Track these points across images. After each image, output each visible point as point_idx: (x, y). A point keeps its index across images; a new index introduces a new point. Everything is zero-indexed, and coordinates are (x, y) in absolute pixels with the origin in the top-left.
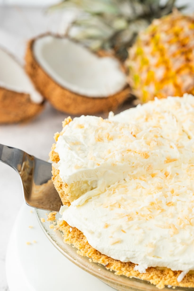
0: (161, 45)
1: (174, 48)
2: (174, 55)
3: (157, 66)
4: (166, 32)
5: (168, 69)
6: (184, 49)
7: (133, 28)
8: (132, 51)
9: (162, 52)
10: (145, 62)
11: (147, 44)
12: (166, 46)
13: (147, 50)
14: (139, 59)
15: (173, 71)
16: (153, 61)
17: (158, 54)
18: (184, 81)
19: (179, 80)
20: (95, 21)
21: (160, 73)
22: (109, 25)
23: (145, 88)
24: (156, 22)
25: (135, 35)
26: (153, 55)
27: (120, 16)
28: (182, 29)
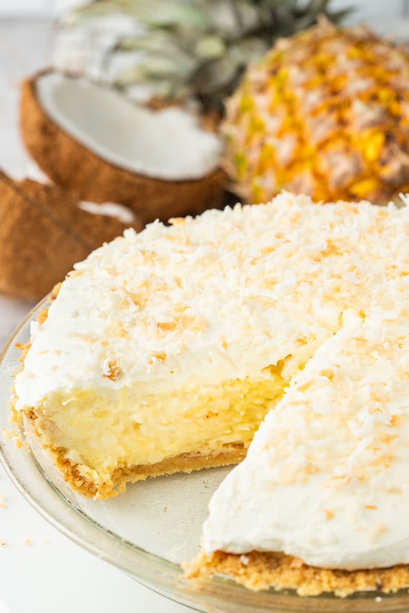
0: (289, 92)
1: (314, 98)
2: (314, 113)
3: (280, 134)
4: (301, 65)
5: (301, 141)
6: (337, 100)
7: (237, 55)
8: (232, 104)
9: (290, 105)
10: (257, 127)
11: (262, 89)
12: (299, 93)
13: (261, 102)
14: (245, 120)
15: (312, 145)
16: (272, 124)
17: (282, 110)
18: (332, 166)
19: (323, 165)
20: (159, 41)
21: (285, 149)
22: (188, 49)
23: (257, 181)
24: (282, 44)
25: (241, 70)
26: (272, 111)
27: (211, 31)
28: (333, 58)
